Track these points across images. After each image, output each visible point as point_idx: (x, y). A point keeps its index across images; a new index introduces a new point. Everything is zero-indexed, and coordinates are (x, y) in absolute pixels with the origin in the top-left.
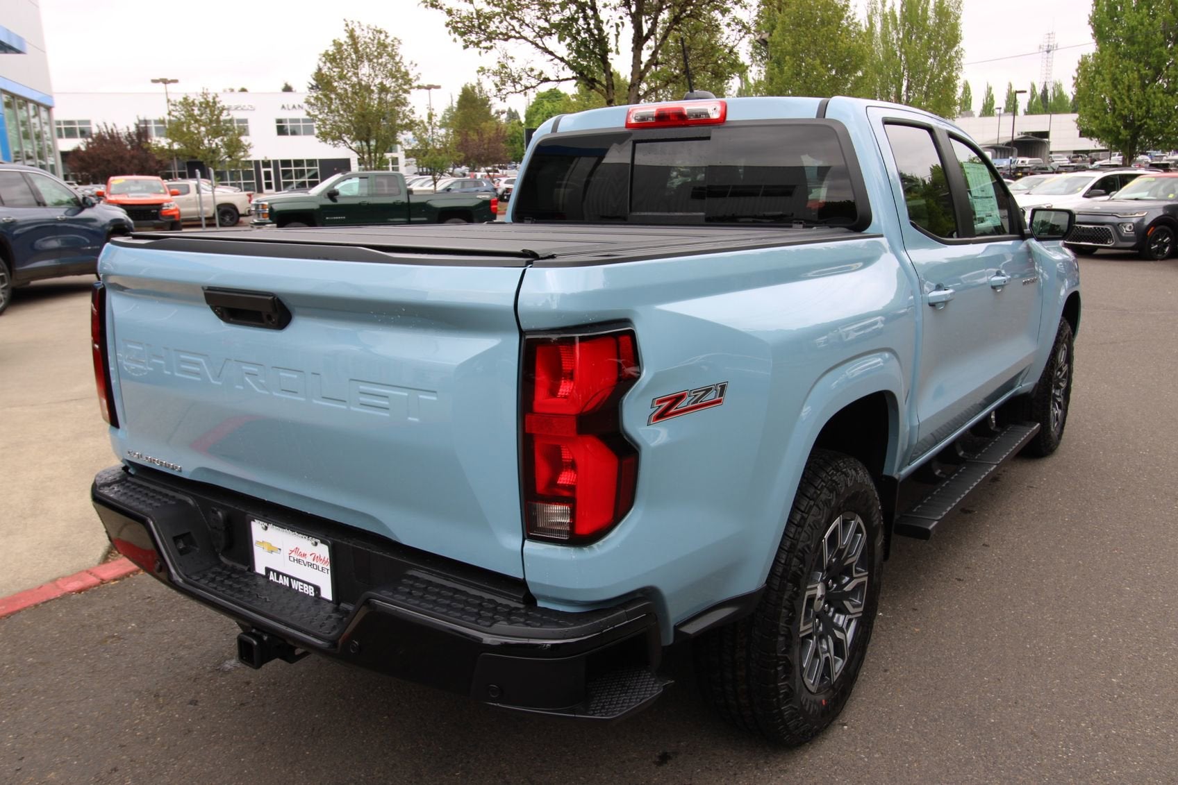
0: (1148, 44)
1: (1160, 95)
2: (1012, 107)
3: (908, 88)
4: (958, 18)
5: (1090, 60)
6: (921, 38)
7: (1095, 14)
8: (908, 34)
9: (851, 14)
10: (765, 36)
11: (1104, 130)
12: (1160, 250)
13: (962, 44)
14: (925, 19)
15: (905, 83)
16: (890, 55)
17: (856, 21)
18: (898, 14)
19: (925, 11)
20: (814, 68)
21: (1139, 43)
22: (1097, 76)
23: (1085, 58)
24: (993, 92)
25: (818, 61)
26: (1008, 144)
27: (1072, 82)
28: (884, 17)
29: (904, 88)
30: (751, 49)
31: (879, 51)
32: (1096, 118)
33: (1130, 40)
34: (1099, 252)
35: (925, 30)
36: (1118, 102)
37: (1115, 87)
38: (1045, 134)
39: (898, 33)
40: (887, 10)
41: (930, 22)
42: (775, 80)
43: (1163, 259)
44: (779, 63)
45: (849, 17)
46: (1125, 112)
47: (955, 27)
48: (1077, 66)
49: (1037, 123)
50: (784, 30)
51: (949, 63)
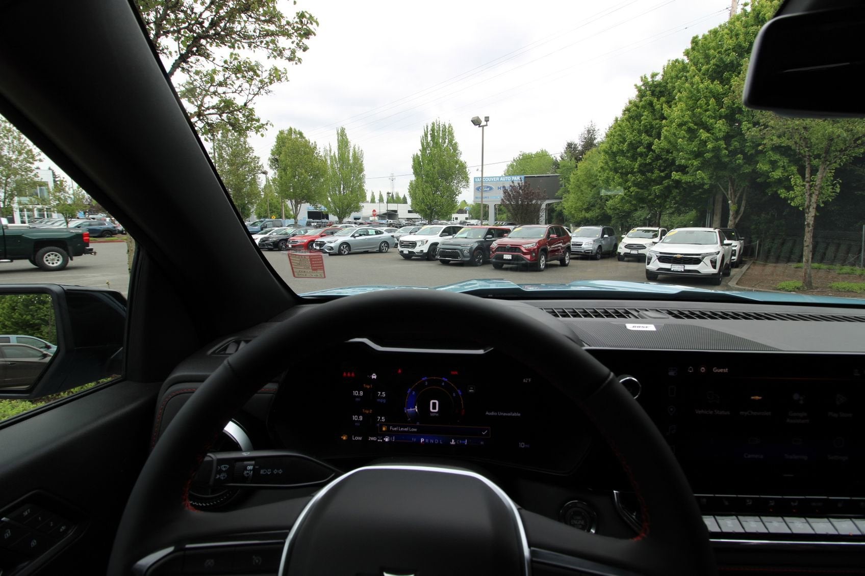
0: (433, 178)
1: (439, 198)
2: (381, 200)
3: (344, 188)
4: (362, 161)
5: (414, 182)
6: (347, 168)
7: (414, 165)
8: (342, 166)
9: (318, 151)
10: (277, 157)
11: (421, 210)
12: (479, 261)
13: (364, 173)
14: (349, 160)
15: (342, 186)
16: (335, 175)
17: (320, 155)
18: (337, 157)
19: (348, 157)
20: (302, 174)
21: (431, 177)
22: (417, 189)
23: (412, 181)
24: (374, 194)
25: (304, 171)
26: (384, 214)
27: (408, 191)
28: (331, 158)
29: (342, 189)
30: (270, 163)
31: (330, 171)
32: (418, 205)
33: (427, 176)
34: (451, 262)
35: (349, 164)
36: (425, 199)
37: (424, 193)
38: (396, 211)
39: (338, 165)
40: (332, 154)
41: (351, 162)
42: (283, 178)
43: (480, 266)
44: (285, 170)
45: (317, 153)
46: (428, 203)
47: (361, 165)
48: (409, 184)
49: (392, 207)
50: (286, 155)
51: (360, 180)
